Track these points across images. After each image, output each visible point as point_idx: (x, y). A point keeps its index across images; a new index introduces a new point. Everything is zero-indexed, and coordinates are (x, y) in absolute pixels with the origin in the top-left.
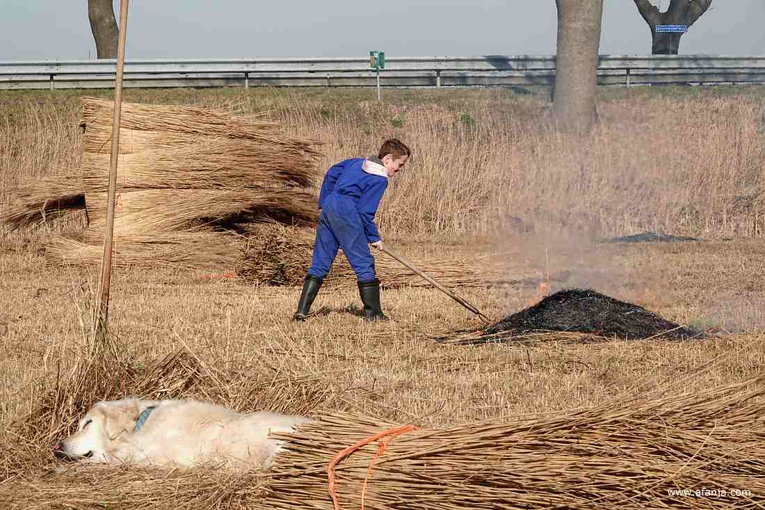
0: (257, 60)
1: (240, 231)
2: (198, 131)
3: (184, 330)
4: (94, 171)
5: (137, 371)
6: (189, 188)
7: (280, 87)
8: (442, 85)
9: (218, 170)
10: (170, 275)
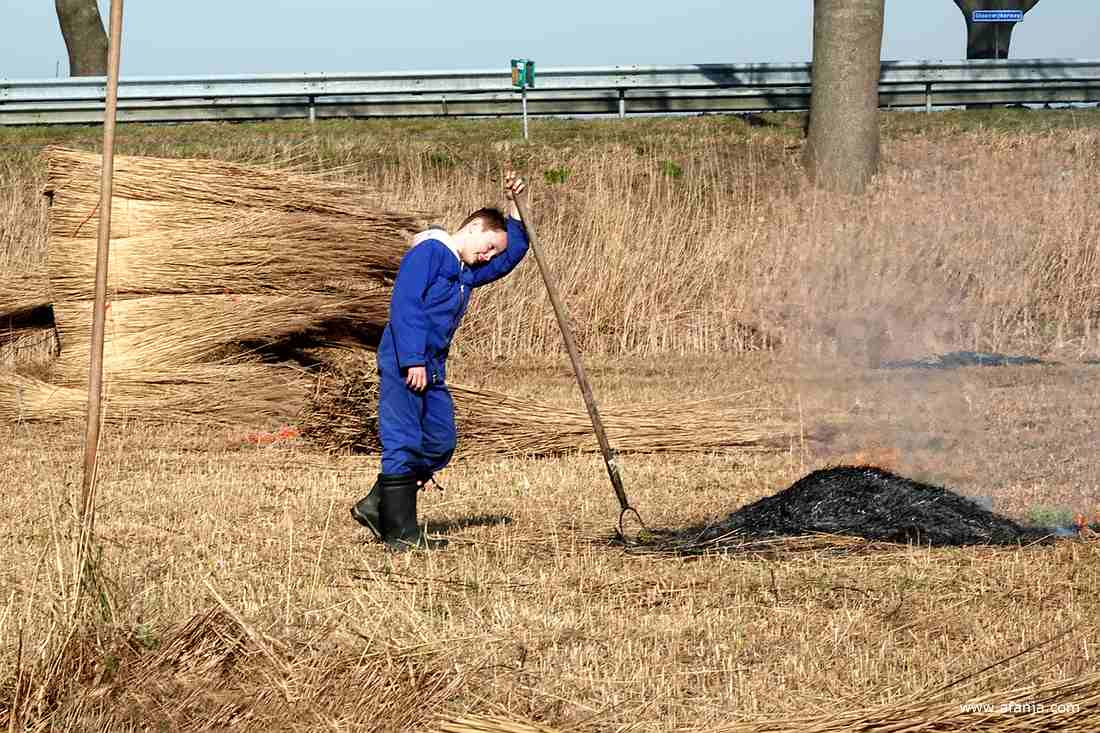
0: (328, 75)
1: (305, 361)
2: (235, 200)
3: (216, 536)
4: (67, 267)
5: (145, 642)
6: (221, 293)
7: (367, 118)
8: (627, 112)
9: (268, 263)
10: (193, 435)
